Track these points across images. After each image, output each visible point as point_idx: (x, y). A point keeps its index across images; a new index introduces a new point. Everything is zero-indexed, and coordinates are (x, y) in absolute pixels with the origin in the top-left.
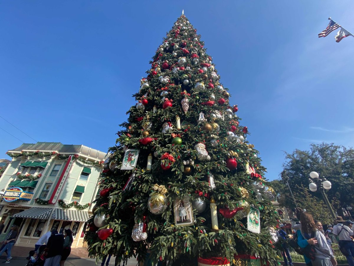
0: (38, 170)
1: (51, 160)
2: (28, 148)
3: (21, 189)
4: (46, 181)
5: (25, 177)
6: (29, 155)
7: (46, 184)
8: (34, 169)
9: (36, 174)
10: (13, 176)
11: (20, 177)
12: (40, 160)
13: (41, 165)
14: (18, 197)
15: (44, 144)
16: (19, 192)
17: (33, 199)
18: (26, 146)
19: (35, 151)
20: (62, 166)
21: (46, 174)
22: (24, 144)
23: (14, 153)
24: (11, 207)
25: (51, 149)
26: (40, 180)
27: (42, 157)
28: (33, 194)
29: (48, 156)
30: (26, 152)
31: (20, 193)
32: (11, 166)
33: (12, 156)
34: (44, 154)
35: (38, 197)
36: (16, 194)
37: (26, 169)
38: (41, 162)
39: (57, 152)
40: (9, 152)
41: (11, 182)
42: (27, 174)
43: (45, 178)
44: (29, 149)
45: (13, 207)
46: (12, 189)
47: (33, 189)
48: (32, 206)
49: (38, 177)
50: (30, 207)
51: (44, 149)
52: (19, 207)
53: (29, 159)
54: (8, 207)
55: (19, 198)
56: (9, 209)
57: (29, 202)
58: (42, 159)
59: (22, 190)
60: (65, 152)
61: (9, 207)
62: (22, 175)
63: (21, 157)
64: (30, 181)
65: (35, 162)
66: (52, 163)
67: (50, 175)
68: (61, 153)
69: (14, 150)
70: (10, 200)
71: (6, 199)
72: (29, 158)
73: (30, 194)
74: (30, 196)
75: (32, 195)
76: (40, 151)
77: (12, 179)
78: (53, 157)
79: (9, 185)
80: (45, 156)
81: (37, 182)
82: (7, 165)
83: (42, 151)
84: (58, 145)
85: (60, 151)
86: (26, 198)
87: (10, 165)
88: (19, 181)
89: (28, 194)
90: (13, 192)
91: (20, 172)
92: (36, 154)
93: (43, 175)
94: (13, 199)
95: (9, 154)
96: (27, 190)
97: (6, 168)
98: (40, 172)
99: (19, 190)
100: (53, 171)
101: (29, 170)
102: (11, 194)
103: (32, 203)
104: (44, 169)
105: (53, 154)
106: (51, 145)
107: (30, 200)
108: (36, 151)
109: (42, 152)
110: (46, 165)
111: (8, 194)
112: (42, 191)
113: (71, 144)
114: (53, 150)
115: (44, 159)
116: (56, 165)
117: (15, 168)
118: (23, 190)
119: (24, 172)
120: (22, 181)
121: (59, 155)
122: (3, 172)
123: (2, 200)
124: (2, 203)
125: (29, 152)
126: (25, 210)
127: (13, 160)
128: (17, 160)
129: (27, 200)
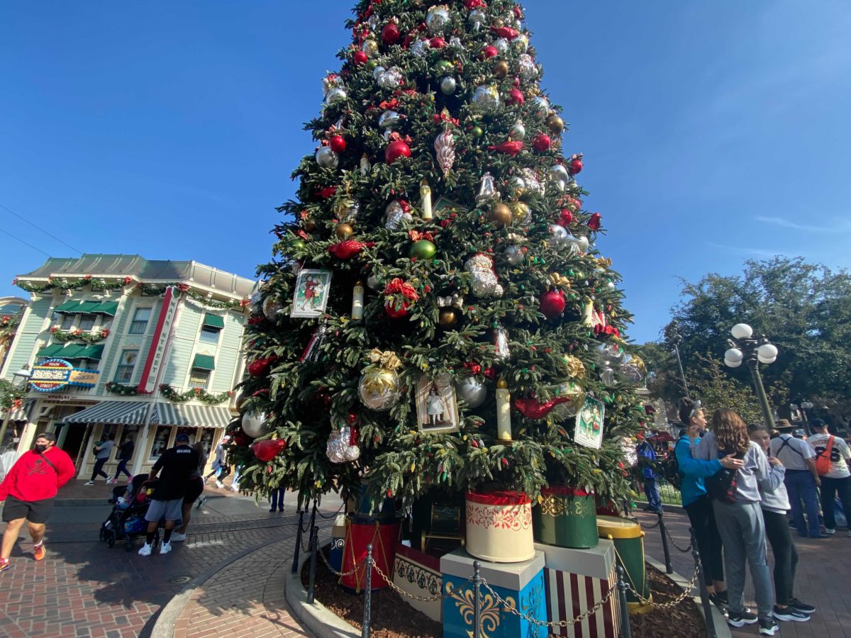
0: (98, 321)
1: (123, 298)
2: (61, 269)
3: (67, 363)
4: (122, 344)
5: (71, 337)
6: (70, 287)
7: (124, 351)
8: (89, 318)
9: (95, 330)
10: (43, 336)
11: (61, 339)
12: (99, 297)
13: (102, 309)
14: (65, 380)
15: (99, 260)
16: (65, 370)
17: (100, 384)
18: (56, 263)
19: (81, 276)
20: (153, 311)
21: (120, 329)
22: (50, 259)
23: (32, 282)
24: (54, 402)
25: (120, 272)
26: (108, 343)
27: (101, 290)
28: (98, 373)
29: (116, 287)
30: (60, 279)
31: (67, 373)
32: (33, 313)
33: (29, 289)
34: (104, 282)
35: (110, 379)
36: (59, 375)
37: (68, 318)
38: (101, 302)
39: (134, 277)
40: (20, 279)
41: (42, 348)
42: (73, 329)
43: (117, 338)
44: (65, 272)
45: (58, 402)
46: (47, 365)
47: (97, 362)
48: (103, 399)
49: (102, 337)
50: (98, 402)
51: (103, 272)
52: (71, 402)
53: (71, 295)
54: (45, 402)
55: (67, 383)
56: (50, 406)
57: (93, 391)
58: (103, 295)
59: (70, 367)
60: (155, 277)
61: (49, 402)
62: (64, 332)
63: (51, 290)
64: (86, 345)
65: (87, 302)
66: (128, 304)
67: (130, 332)
68: (145, 281)
69: (30, 275)
70: (46, 387)
71: (38, 385)
72: (70, 293)
73: (91, 374)
74: (92, 377)
75: (95, 374)
76: (94, 276)
77: (40, 342)
78: (127, 291)
79: (37, 355)
80: (108, 288)
81: (102, 347)
82: (22, 310)
83: (99, 276)
84: (134, 262)
85: (141, 276)
86: (84, 381)
87: (28, 310)
88: (59, 347)
89: (87, 373)
90: (51, 370)
91: (58, 326)
92: (86, 282)
93: (113, 330)
94: (55, 385)
95: (22, 285)
96: (83, 365)
97: (21, 317)
98: (105, 326)
99: (62, 365)
100: (134, 322)
101: (76, 320)
102: (48, 375)
103: (100, 393)
104: (112, 317)
105: (126, 283)
106: (118, 261)
107: (93, 386)
108: (85, 276)
109: (98, 279)
110: (114, 309)
111: (38, 375)
112: (118, 366)
113: (167, 260)
114: (124, 274)
115: (108, 295)
116: (138, 309)
117: (44, 317)
118: (74, 366)
119: (66, 324)
120: (66, 345)
121: (142, 284)
122: (15, 326)
123: (28, 388)
124: (30, 395)
125: (67, 278)
126: (88, 407)
127: (34, 298)
128: (44, 299)
129: (88, 387)
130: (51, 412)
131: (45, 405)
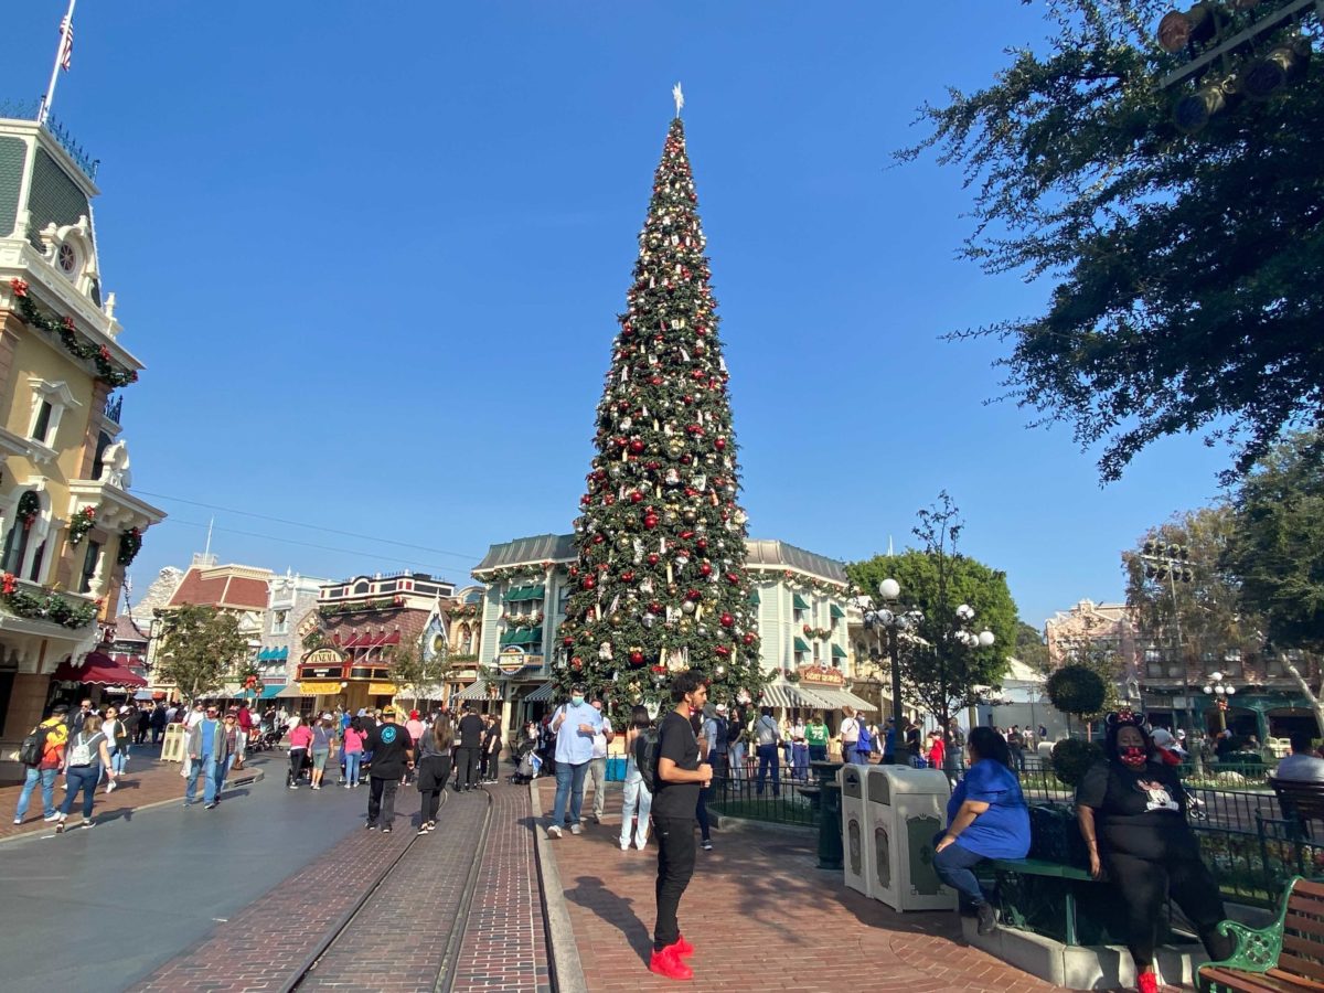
0: (534, 605)
1: (546, 582)
2: (500, 559)
3: (521, 648)
4: (555, 625)
5: (519, 623)
6: (510, 576)
8: (527, 605)
9: (534, 614)
10: (499, 623)
11: (513, 625)
12: (531, 582)
13: (535, 595)
14: (522, 664)
15: (524, 544)
16: (520, 655)
17: (545, 666)
18: (496, 549)
19: (515, 565)
21: (551, 612)
22: (490, 550)
23: (484, 573)
24: (518, 682)
25: (540, 557)
26: (544, 625)
27: (531, 576)
28: (542, 655)
29: (540, 572)
30: (501, 569)
31: (521, 657)
32: (490, 601)
33: (484, 581)
34: (531, 568)
36: (516, 660)
37: (514, 605)
38: (533, 587)
39: (550, 561)
40: (475, 571)
41: (502, 634)
42: (519, 615)
43: (551, 619)
44: (503, 562)
45: (521, 682)
46: (507, 651)
47: (540, 645)
49: (539, 621)
51: (528, 559)
52: (529, 682)
54: (512, 682)
55: (523, 666)
56: (517, 686)
57: (542, 671)
58: (533, 580)
59: (522, 651)
60: (566, 557)
61: (515, 682)
62: (514, 619)
63: (497, 579)
64: (530, 630)
65: (523, 588)
66: (552, 589)
67: (559, 612)
68: (560, 561)
69: (480, 567)
70: (510, 672)
71: (505, 669)
72: (511, 582)
73: (538, 656)
74: (539, 659)
75: (540, 656)
76: (524, 564)
77: (500, 628)
78: (548, 574)
79: (499, 641)
80: (536, 573)
81: (541, 630)
82: (482, 598)
83: (526, 563)
84: (549, 542)
85: (556, 556)
86: (534, 664)
87: (486, 599)
88: (512, 633)
89: (535, 657)
90: (511, 655)
91: (508, 614)
92: (519, 571)
93: (546, 614)
94: (516, 669)
95: (477, 577)
96: (531, 649)
97: (482, 604)
98: (540, 610)
99: (517, 650)
100: (560, 601)
101: (520, 607)
102: (509, 660)
103: (546, 673)
104: (543, 601)
105: (546, 567)
106: (537, 545)
107: (541, 667)
108: (517, 564)
109: (527, 566)
110: (543, 594)
111: (503, 661)
114: (544, 557)
115: (537, 579)
116: (561, 588)
117: (498, 605)
118: (525, 650)
119: (513, 609)
120: (517, 630)
121: (558, 564)
122: (481, 614)
123: (498, 672)
124: (502, 678)
125: (507, 569)
126: (542, 686)
127: (488, 587)
128: (495, 585)
129: (538, 668)
130: (519, 690)
131: (514, 685)
